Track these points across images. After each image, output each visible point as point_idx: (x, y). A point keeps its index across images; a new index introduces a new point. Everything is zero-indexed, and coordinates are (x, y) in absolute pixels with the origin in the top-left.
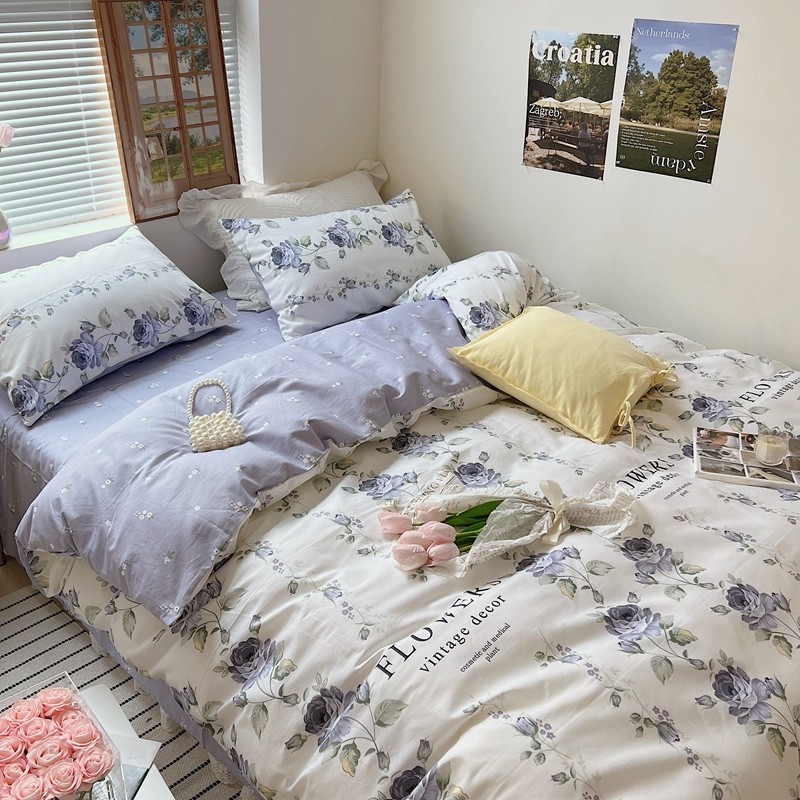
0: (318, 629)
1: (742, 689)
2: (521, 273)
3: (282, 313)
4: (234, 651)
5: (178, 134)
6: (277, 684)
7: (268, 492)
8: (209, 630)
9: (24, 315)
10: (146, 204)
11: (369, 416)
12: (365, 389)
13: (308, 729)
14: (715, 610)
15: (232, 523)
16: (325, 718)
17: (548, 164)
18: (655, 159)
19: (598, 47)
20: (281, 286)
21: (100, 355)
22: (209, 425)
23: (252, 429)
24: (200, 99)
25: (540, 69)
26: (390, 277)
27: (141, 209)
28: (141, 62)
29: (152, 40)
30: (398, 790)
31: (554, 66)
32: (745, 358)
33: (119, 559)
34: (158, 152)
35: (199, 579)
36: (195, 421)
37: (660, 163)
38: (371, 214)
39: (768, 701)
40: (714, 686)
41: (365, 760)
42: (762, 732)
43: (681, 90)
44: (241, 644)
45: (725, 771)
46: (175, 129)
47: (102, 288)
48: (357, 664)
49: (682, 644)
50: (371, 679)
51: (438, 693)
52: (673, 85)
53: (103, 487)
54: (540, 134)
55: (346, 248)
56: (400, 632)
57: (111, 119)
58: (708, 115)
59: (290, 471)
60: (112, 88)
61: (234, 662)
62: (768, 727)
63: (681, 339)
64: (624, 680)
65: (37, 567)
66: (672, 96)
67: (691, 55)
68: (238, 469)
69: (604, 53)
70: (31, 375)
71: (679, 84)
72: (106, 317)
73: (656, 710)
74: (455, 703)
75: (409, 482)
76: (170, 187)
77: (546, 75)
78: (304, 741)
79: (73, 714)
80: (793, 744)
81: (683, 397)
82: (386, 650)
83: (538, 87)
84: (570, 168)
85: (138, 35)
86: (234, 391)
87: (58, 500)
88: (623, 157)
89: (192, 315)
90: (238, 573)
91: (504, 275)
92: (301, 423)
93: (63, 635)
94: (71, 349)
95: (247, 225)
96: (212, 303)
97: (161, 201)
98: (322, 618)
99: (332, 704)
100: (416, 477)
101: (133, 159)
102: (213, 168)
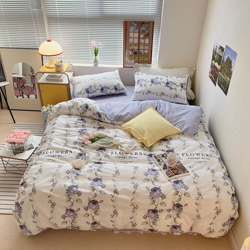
10: (127, 64)
17: (211, 78)
19: (221, 50)
21: (92, 92)
24: (144, 44)
26: (162, 94)
27: (124, 64)
28: (131, 35)
29: (135, 30)
34: (132, 54)
37: (222, 86)
38: (167, 78)
46: (137, 49)
47: (97, 80)
52: (226, 66)
54: (211, 70)
55: (153, 84)
58: (229, 77)
66: (226, 69)
67: (230, 59)
72: (95, 85)
76: (133, 61)
77: (214, 54)
83: (213, 57)
84: (213, 81)
85: (132, 29)
88: (218, 82)
89: (116, 89)
94: (86, 90)
96: (123, 87)
97: (130, 64)
101: (125, 54)
102: (145, 59)
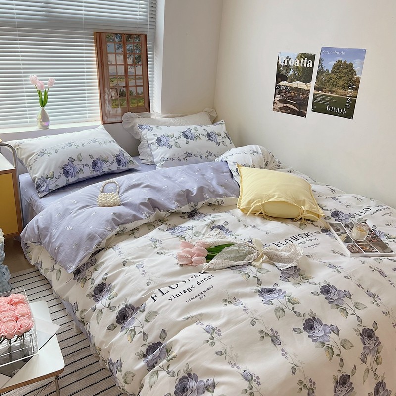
0: (130, 280)
1: (318, 328)
2: (263, 154)
3: (158, 165)
4: (95, 288)
5: (125, 88)
6: (109, 301)
7: (124, 225)
8: (87, 279)
9: (45, 152)
10: (108, 117)
11: (177, 201)
12: (177, 189)
13: (118, 322)
14: (313, 293)
15: (104, 235)
16: (126, 318)
17: (283, 110)
18: (329, 108)
19: (306, 59)
20: (160, 153)
21: (75, 172)
22: (106, 197)
23: (125, 201)
24: (135, 75)
25: (281, 69)
26: (208, 154)
27: (106, 118)
28: (112, 58)
29: (117, 49)
30: (150, 351)
31: (287, 67)
32: (363, 198)
33: (56, 245)
34: (116, 96)
35: (86, 256)
36: (101, 195)
37: (331, 110)
38: (203, 128)
39: (329, 335)
40: (304, 324)
41: (137, 336)
42: (323, 347)
43: (341, 77)
44: (98, 285)
45: (299, 361)
46: (124, 87)
47: (81, 145)
48: (142, 295)
49: (293, 304)
50: (146, 303)
51: (174, 310)
52: (337, 75)
53: (56, 216)
54: (280, 97)
55: (189, 140)
56: (164, 285)
57: (97, 80)
58: (352, 89)
59: (135, 218)
60: (98, 68)
61: (94, 292)
62: (326, 345)
63: (334, 188)
64: (259, 315)
65: (28, 250)
66: (336, 80)
67: (345, 62)
68: (112, 213)
69: (308, 62)
70: (44, 176)
71: (340, 75)
72: (80, 157)
73: (272, 330)
74: (180, 315)
75: (189, 229)
76: (119, 110)
77: (284, 71)
78: (115, 327)
79: (22, 305)
80: (338, 355)
81: (328, 210)
82: (156, 291)
83: (280, 77)
84: (292, 112)
85: (111, 47)
86: (121, 186)
87: (37, 220)
88: (315, 107)
89: (119, 162)
90: (103, 256)
91: (255, 154)
92: (145, 199)
93: (43, 288)
94: (63, 168)
95: (148, 127)
96: (129, 158)
98: (132, 276)
99: (129, 312)
100: (193, 228)
101: (104, 98)
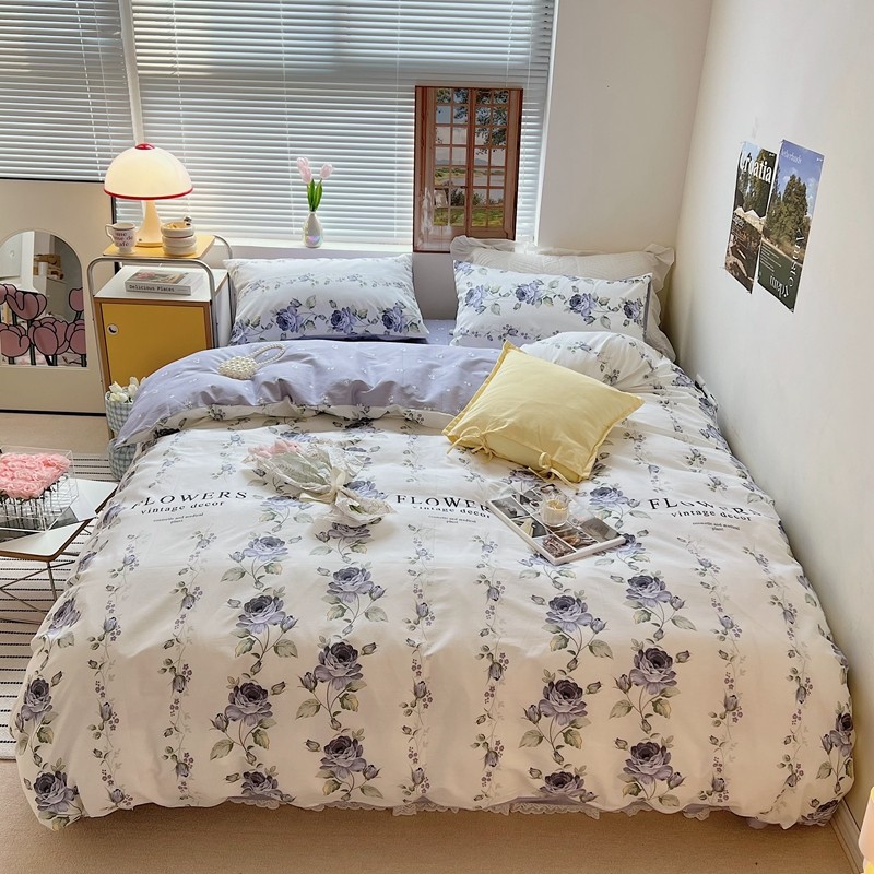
2: (603, 354)
5: (464, 190)
10: (425, 239)
11: (329, 394)
17: (734, 271)
19: (766, 163)
21: (299, 325)
24: (490, 167)
25: (741, 178)
27: (417, 242)
28: (443, 134)
29: (456, 118)
31: (746, 177)
34: (444, 202)
37: (774, 284)
43: (790, 214)
46: (462, 187)
47: (322, 283)
49: (268, 572)
52: (787, 208)
54: (734, 242)
58: (799, 243)
66: (786, 219)
67: (799, 180)
69: (768, 170)
70: (245, 321)
71: (790, 207)
72: (313, 301)
76: (448, 229)
77: (743, 185)
81: (598, 483)
83: (738, 196)
84: (741, 278)
85: (444, 113)
88: (761, 274)
89: (388, 321)
94: (278, 314)
95: (467, 268)
101: (421, 206)
102: (492, 223)
